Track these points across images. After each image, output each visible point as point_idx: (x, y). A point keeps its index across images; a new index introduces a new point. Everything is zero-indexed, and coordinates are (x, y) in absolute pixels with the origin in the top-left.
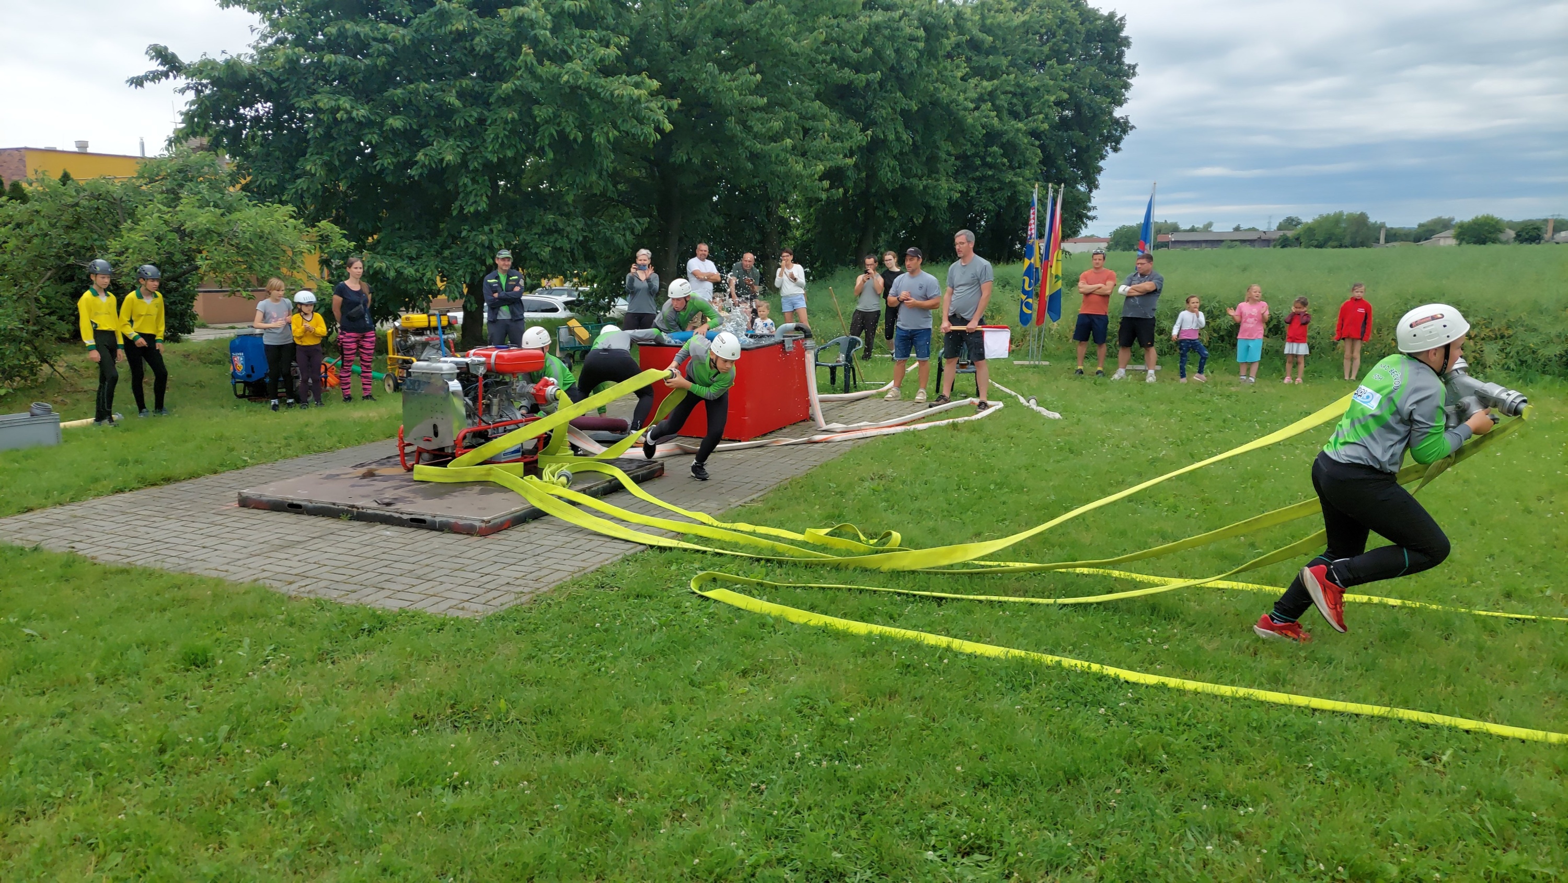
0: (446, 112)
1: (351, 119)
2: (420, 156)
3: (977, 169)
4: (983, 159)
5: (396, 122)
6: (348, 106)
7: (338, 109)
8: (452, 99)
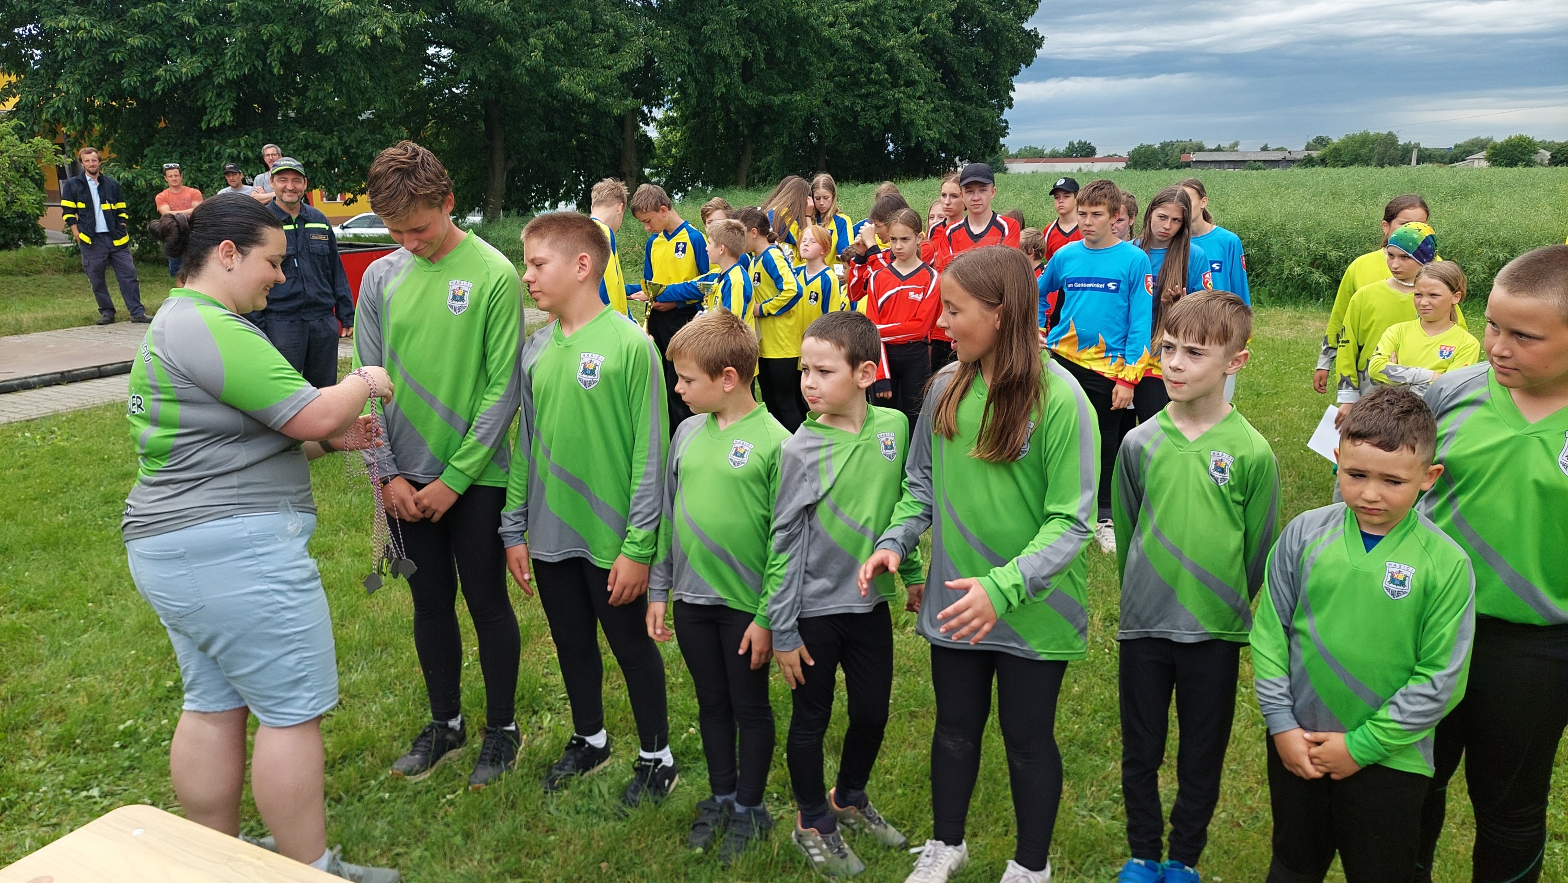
0: (187, 31)
2: (160, 72)
3: (862, 85)
4: (867, 76)
5: (135, 41)
6: (88, 26)
7: (77, 28)
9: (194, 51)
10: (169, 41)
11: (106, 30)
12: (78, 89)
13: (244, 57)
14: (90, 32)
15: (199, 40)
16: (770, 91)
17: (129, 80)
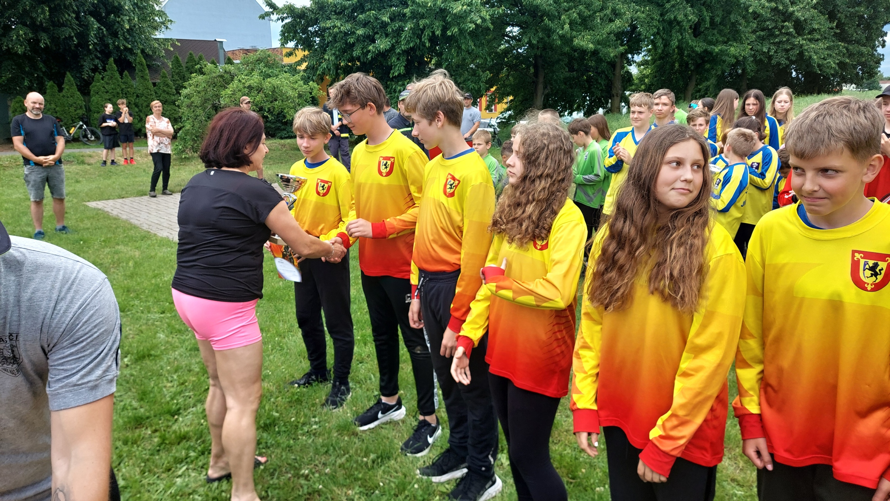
0: (384, 25)
1: (341, 32)
2: (371, 48)
3: (776, 36)
4: (780, 30)
5: (360, 32)
6: (339, 25)
7: (334, 26)
8: (386, 19)
9: (387, 35)
10: (376, 31)
11: (348, 26)
12: (333, 58)
13: (411, 37)
14: (340, 28)
15: (390, 30)
16: (710, 43)
17: (357, 52)
